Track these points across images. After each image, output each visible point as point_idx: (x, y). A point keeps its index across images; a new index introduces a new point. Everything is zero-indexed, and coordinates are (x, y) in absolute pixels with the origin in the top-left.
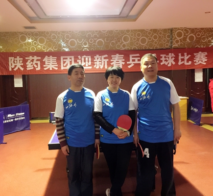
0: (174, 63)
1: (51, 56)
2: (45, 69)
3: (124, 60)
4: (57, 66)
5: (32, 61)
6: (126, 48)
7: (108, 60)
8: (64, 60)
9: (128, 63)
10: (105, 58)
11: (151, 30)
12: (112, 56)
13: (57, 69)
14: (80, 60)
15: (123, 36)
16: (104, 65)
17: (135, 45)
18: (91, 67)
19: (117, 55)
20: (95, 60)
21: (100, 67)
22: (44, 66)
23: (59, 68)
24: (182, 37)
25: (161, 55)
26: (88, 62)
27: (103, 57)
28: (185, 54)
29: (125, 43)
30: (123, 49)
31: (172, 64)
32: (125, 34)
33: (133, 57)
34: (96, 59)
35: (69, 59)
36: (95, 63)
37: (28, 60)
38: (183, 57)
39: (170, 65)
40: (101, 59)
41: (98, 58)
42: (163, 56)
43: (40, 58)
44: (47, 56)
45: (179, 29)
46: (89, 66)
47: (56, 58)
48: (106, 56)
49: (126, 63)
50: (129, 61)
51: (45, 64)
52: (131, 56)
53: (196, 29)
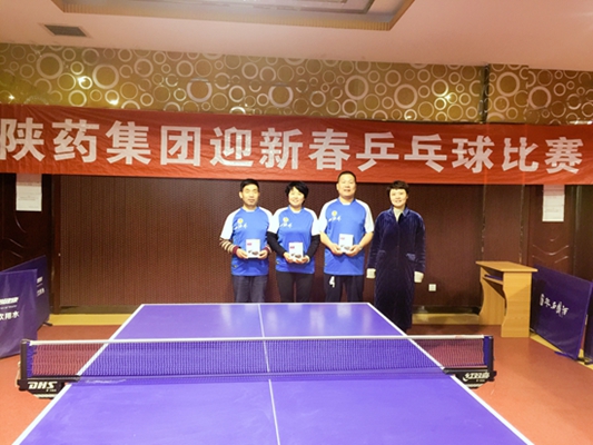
0: (490, 165)
1: (131, 124)
2: (111, 160)
3: (347, 147)
4: (148, 152)
5: (74, 133)
6: (356, 114)
7: (300, 145)
8: (172, 138)
9: (359, 156)
10: (292, 139)
11: (429, 67)
12: (314, 134)
13: (146, 161)
14: (220, 141)
15: (347, 78)
16: (290, 158)
17: (381, 108)
18: (249, 164)
19: (330, 131)
20: (262, 144)
21: (276, 163)
22: (109, 151)
23: (153, 159)
24: (516, 92)
25: (455, 141)
26: (243, 146)
27: (287, 134)
28: (523, 140)
29: (353, 99)
30: (347, 115)
31: (484, 167)
32: (355, 73)
33: (373, 140)
34: (267, 139)
35: (184, 134)
36: (264, 151)
37: (59, 130)
38: (515, 150)
40: (281, 140)
41: (272, 139)
42: (461, 142)
43: (96, 127)
44: (118, 123)
45: (507, 69)
46: (244, 159)
47: (146, 129)
48: (297, 132)
50: (362, 151)
51: (111, 147)
52: (368, 137)
53: (553, 71)
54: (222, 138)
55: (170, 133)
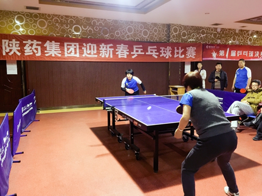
0: (171, 56)
1: (53, 42)
2: (47, 55)
3: (128, 50)
4: (60, 52)
5: (31, 45)
6: (130, 39)
7: (113, 49)
8: (68, 47)
9: (132, 53)
10: (110, 47)
11: (152, 24)
12: (117, 46)
13: (60, 55)
14: (85, 48)
15: (127, 26)
16: (110, 54)
17: (138, 37)
18: (96, 56)
19: (122, 44)
20: (100, 49)
21: (105, 56)
22: (46, 51)
23: (62, 55)
24: (177, 33)
25: (161, 48)
26: (94, 50)
27: (109, 46)
28: (180, 48)
29: (129, 34)
30: (127, 39)
31: (169, 56)
32: (129, 25)
33: (136, 48)
34: (102, 47)
35: (73, 45)
36: (101, 52)
37: (26, 44)
38: (178, 51)
39: (167, 57)
40: (106, 48)
41: (103, 47)
42: (162, 48)
43: (40, 43)
44: (48, 41)
45: (175, 25)
46: (94, 54)
47: (59, 43)
48: (111, 45)
49: (130, 53)
50: (133, 51)
51: (46, 50)
52: (135, 47)
53: (188, 26)
54: (86, 47)
55: (68, 45)
